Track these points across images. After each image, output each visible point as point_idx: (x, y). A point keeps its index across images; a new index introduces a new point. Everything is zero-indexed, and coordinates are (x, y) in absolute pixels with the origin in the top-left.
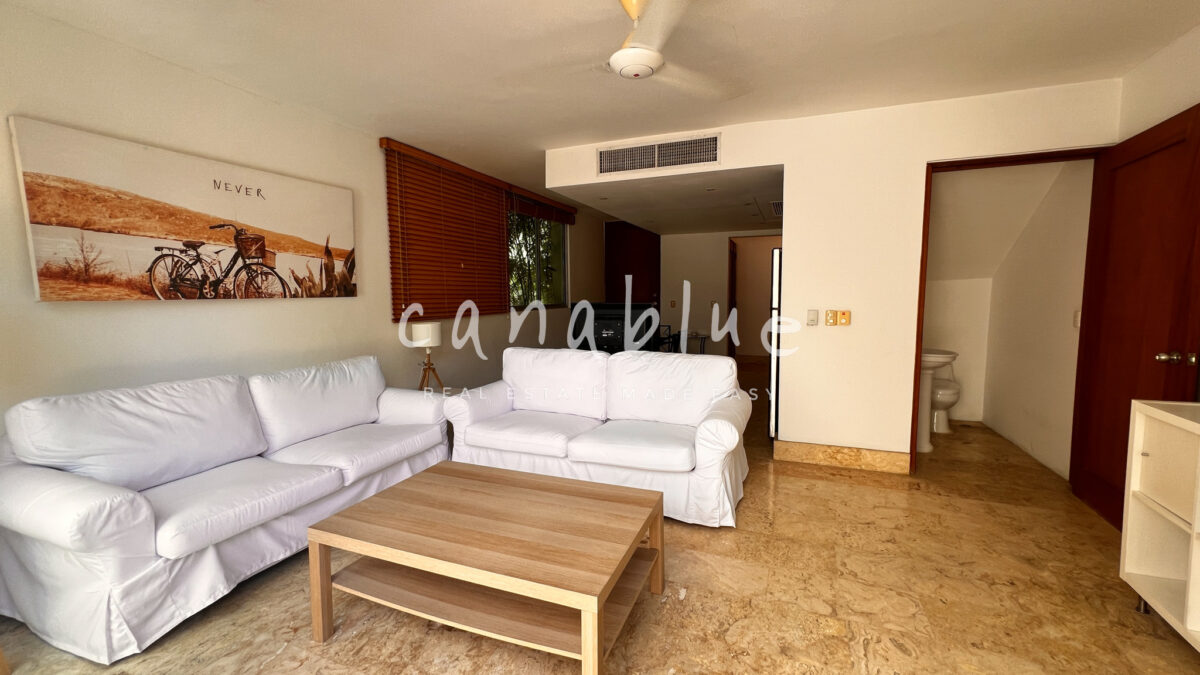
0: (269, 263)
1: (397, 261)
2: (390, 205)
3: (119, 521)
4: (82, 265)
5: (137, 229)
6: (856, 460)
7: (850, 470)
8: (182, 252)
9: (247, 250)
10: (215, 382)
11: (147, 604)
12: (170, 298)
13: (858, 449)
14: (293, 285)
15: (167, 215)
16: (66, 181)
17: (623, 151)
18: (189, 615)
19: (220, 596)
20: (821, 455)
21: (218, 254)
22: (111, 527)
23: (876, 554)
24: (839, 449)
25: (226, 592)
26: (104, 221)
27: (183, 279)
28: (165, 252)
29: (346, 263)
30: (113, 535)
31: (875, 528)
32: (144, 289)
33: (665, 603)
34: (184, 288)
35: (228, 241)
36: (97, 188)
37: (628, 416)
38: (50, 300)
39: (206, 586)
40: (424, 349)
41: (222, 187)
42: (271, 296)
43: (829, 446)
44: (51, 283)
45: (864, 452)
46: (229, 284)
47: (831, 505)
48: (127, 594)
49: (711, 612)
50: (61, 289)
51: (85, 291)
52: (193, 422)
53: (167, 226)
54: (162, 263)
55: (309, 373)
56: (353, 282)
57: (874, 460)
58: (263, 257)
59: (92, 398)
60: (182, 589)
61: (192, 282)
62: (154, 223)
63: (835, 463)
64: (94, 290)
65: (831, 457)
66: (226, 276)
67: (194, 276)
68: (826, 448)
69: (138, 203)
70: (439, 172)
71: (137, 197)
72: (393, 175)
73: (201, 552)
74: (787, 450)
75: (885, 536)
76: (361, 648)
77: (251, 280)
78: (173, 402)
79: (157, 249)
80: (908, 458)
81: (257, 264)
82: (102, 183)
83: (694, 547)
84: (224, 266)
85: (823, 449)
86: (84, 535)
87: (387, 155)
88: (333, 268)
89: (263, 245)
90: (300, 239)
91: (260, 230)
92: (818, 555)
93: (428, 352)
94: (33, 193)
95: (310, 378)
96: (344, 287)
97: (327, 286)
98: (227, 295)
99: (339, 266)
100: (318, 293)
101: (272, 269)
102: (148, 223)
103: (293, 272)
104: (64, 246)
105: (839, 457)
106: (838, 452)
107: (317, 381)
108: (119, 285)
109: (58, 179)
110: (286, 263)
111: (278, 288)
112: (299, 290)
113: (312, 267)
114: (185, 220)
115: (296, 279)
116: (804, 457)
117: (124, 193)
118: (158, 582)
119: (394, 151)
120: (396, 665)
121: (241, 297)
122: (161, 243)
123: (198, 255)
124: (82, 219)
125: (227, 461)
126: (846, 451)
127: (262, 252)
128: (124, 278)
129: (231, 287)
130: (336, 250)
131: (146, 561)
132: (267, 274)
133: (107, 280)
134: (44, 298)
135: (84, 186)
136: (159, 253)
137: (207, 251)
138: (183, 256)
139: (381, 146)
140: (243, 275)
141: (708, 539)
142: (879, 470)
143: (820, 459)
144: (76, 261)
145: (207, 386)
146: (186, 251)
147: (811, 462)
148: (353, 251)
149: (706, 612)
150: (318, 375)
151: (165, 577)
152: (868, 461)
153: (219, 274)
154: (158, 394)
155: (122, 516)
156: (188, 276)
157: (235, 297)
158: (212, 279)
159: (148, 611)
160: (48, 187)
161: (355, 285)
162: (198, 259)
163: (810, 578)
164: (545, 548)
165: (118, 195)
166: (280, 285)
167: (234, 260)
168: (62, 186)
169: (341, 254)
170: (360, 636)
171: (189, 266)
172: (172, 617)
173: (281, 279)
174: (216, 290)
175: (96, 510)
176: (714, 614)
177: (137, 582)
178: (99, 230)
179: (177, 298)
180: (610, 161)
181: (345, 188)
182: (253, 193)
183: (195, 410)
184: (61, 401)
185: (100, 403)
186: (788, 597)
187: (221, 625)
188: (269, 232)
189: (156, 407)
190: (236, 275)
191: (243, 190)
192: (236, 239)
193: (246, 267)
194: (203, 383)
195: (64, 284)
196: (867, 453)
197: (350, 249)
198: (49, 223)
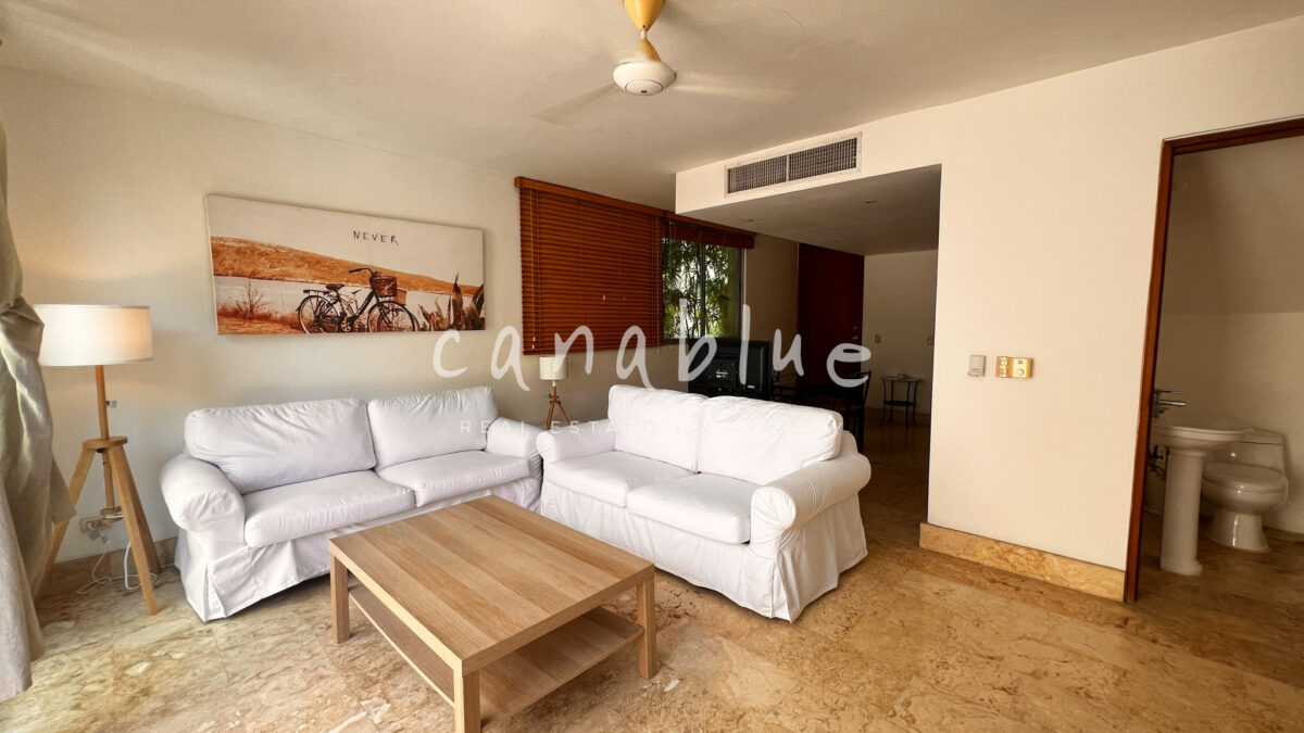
0: (400, 301)
1: (529, 295)
2: (524, 241)
3: (214, 510)
4: (248, 306)
5: (290, 276)
6: (1037, 567)
7: (1024, 579)
8: (325, 293)
9: (381, 290)
10: (336, 403)
11: (233, 580)
12: (314, 332)
13: (1041, 553)
14: (421, 320)
15: (313, 263)
16: (240, 241)
17: (750, 166)
18: (266, 595)
19: (291, 585)
20: (984, 552)
21: (355, 294)
22: (208, 514)
23: (969, 702)
24: (1012, 548)
25: (296, 583)
26: (266, 271)
27: (325, 316)
28: (312, 293)
29: (474, 299)
30: (209, 521)
31: (998, 667)
32: (294, 325)
33: (645, 690)
34: (326, 323)
35: (364, 282)
36: (262, 245)
37: (715, 471)
38: (225, 333)
39: (281, 575)
40: (551, 381)
41: (361, 236)
42: (401, 330)
43: (998, 542)
44: (226, 321)
45: (1049, 557)
46: (364, 319)
47: (954, 622)
48: (218, 569)
49: (686, 715)
50: (233, 325)
51: (249, 326)
52: (312, 437)
53: (314, 272)
54: (308, 303)
55: (423, 399)
56: (482, 315)
57: (1065, 572)
58: (395, 295)
59: (241, 411)
60: (264, 573)
61: (332, 318)
62: (303, 270)
63: (1004, 566)
64: (256, 326)
65: (1000, 557)
66: (360, 313)
67: (334, 313)
68: (992, 543)
69: (292, 254)
70: (579, 205)
71: (291, 250)
72: (527, 213)
73: (281, 545)
74: (938, 538)
75: (1005, 680)
76: (358, 657)
77: (383, 316)
78: (300, 419)
79: (306, 291)
80: (1121, 578)
81: (389, 302)
82: (266, 242)
83: (728, 635)
84: (360, 304)
85: (989, 544)
86: (187, 517)
87: (521, 194)
88: (462, 304)
89: (395, 285)
90: (429, 278)
91: (392, 272)
92: (879, 683)
93: (554, 385)
94: (216, 252)
95: (422, 404)
96: (473, 321)
97: (455, 320)
98: (362, 329)
99: (467, 302)
100: (446, 326)
101: (403, 306)
102: (299, 271)
103: (422, 308)
104: (236, 292)
105: (1011, 558)
106: (1010, 551)
107: (427, 408)
108: (275, 321)
109: (234, 240)
110: (415, 300)
111: (407, 322)
112: (428, 324)
113: (441, 303)
114: (329, 267)
115: (425, 315)
116: (961, 551)
117: (283, 248)
118: (242, 564)
119: (528, 189)
120: (370, 679)
121: (374, 331)
122: (308, 287)
123: (338, 296)
124: (249, 270)
125: (338, 471)
126: (1021, 551)
127: (394, 291)
128: (279, 316)
129: (365, 322)
130: (465, 287)
131: (237, 545)
132: (397, 310)
133: (266, 318)
134: (221, 332)
135: (253, 244)
136: (307, 295)
137: (346, 292)
138: (326, 297)
139: (516, 185)
140: (376, 312)
141: (753, 630)
142: (1072, 587)
143: (984, 556)
144: (245, 303)
145: (330, 406)
146: (328, 293)
147: (971, 559)
148: (482, 287)
149: (681, 713)
150: (430, 403)
151: (248, 561)
152: (1053, 572)
153: (355, 311)
154: (290, 412)
155: (217, 508)
156: (329, 314)
157: (368, 331)
158: (349, 315)
159: (233, 587)
160: (228, 247)
161: (483, 319)
162: (338, 299)
163: (842, 709)
164: (476, 599)
165: (277, 250)
166: (410, 320)
167: (369, 299)
168: (237, 245)
169: (469, 290)
170: (364, 646)
171: (330, 305)
172: (253, 596)
173: (410, 315)
174: (352, 325)
175: (197, 500)
176: (689, 718)
177: (226, 561)
178: (262, 278)
179: (319, 332)
180: (740, 179)
181: (478, 229)
182: (388, 239)
183: (316, 427)
184: (219, 413)
185: (245, 416)
186: (794, 724)
187: (287, 611)
188: (400, 273)
189: (287, 422)
190: (370, 312)
191: (378, 239)
192: (371, 280)
193: (379, 304)
194: (328, 404)
195: (234, 321)
196: (1055, 559)
197: (479, 285)
198: (227, 275)
